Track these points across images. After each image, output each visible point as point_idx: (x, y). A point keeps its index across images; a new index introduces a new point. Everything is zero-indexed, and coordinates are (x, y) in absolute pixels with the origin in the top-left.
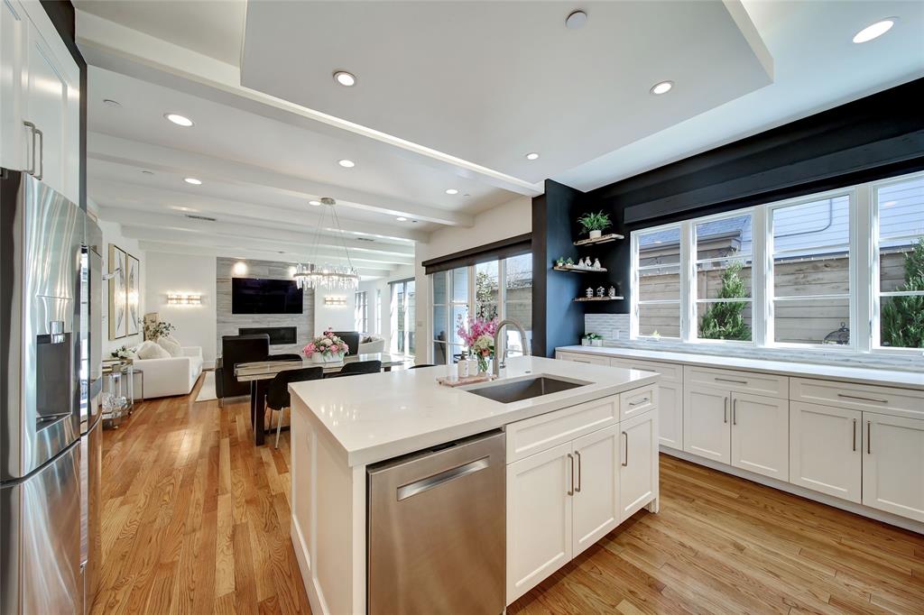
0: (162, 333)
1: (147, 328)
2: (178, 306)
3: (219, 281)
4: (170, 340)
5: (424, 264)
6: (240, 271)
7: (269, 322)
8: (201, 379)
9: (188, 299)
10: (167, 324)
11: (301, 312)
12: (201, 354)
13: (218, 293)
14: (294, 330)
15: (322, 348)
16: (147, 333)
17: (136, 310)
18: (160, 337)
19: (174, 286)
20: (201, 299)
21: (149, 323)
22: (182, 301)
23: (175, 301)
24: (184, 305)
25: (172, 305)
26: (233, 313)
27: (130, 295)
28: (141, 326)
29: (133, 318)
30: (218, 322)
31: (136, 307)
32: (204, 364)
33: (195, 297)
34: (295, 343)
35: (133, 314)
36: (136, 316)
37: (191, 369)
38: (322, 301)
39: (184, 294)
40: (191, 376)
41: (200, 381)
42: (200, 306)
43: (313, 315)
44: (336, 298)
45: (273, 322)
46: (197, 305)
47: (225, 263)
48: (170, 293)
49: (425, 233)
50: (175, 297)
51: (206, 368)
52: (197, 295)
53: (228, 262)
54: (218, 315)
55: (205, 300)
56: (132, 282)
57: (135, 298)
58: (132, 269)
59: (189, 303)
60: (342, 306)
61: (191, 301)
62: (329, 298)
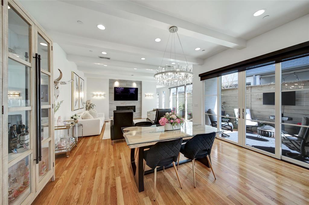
0: (91, 108)
1: (87, 106)
2: (97, 98)
3: (110, 88)
4: (94, 110)
5: (200, 75)
6: (117, 84)
7: (126, 104)
8: (104, 126)
9: (100, 95)
10: (93, 104)
11: (137, 100)
12: (104, 116)
13: (109, 93)
14: (135, 107)
15: (172, 121)
16: (87, 108)
17: (83, 99)
18: (91, 110)
20: (104, 95)
21: (87, 103)
22: (98, 96)
23: (96, 96)
24: (99, 98)
25: (95, 97)
26: (114, 100)
27: (80, 93)
28: (85, 105)
29: (82, 102)
30: (110, 103)
31: (83, 98)
32: (105, 119)
33: (102, 94)
34: (135, 112)
35: (82, 100)
36: (83, 101)
37: (100, 124)
38: (144, 96)
39: (99, 93)
40: (100, 126)
41: (104, 127)
42: (104, 98)
43: (141, 101)
44: (149, 94)
46: (103, 97)
47: (112, 81)
48: (95, 93)
49: (202, 60)
50: (96, 94)
51: (106, 121)
52: (103, 93)
53: (113, 82)
54: (109, 101)
56: (81, 88)
57: (82, 95)
58: (81, 83)
59: (100, 97)
60: (152, 98)
61: (101, 96)
62: (147, 94)
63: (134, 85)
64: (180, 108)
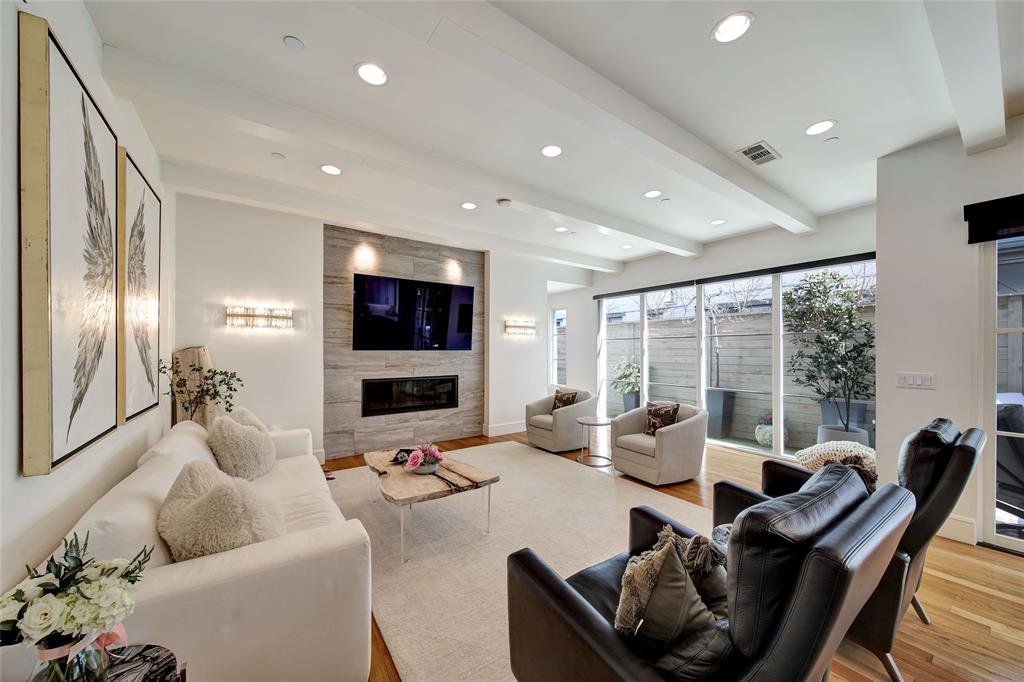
0: (216, 394)
1: (182, 383)
2: (247, 331)
3: (331, 280)
6: (365, 260)
7: (414, 366)
9: (268, 317)
10: (227, 375)
11: (469, 347)
13: (326, 305)
14: (453, 381)
17: (152, 340)
18: (215, 410)
19: (240, 286)
20: (293, 318)
21: (186, 372)
22: (257, 321)
23: (241, 321)
24: (261, 330)
25: (235, 329)
26: (355, 348)
28: (165, 381)
29: (145, 361)
30: (327, 366)
31: (150, 330)
33: (282, 313)
34: (457, 406)
35: (144, 349)
36: (152, 354)
38: (499, 327)
39: (261, 306)
42: (291, 332)
44: (520, 319)
45: (422, 365)
46: (285, 330)
48: (235, 303)
50: (241, 311)
52: (285, 307)
53: (344, 243)
55: (303, 320)
57: (145, 310)
58: (140, 213)
59: (270, 326)
60: (529, 336)
61: (274, 322)
62: (511, 320)
63: (453, 273)
64: (629, 384)
